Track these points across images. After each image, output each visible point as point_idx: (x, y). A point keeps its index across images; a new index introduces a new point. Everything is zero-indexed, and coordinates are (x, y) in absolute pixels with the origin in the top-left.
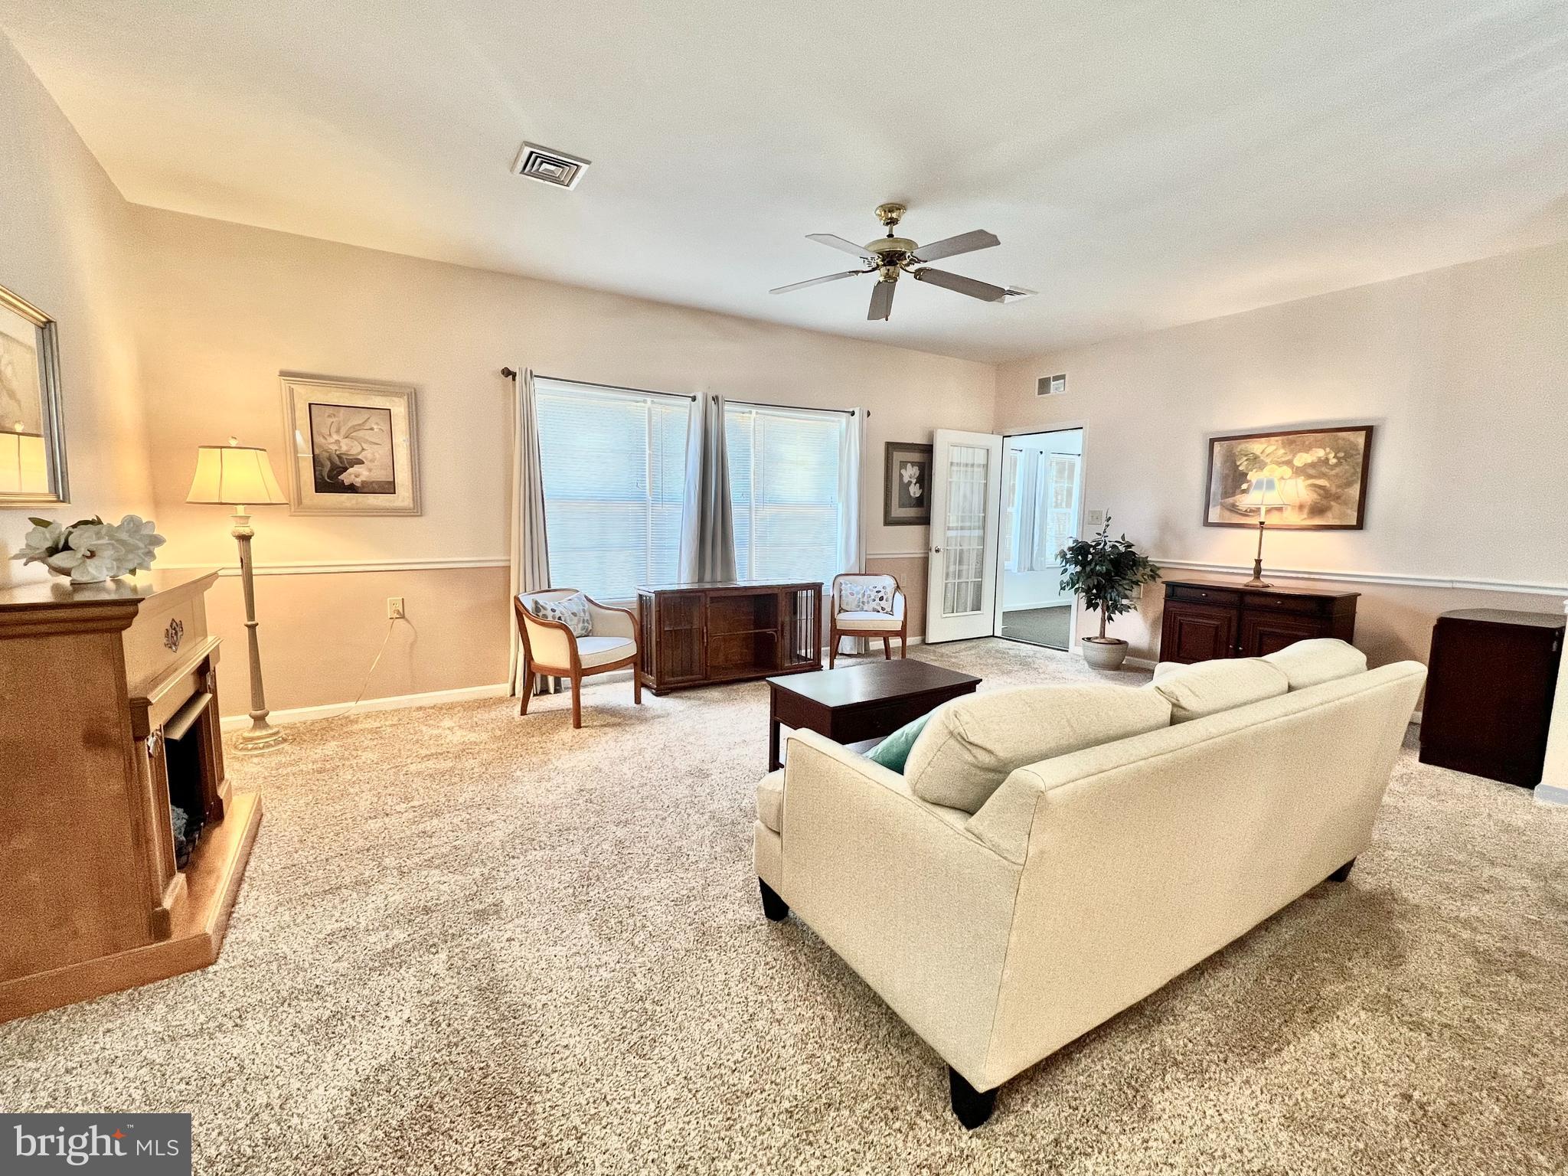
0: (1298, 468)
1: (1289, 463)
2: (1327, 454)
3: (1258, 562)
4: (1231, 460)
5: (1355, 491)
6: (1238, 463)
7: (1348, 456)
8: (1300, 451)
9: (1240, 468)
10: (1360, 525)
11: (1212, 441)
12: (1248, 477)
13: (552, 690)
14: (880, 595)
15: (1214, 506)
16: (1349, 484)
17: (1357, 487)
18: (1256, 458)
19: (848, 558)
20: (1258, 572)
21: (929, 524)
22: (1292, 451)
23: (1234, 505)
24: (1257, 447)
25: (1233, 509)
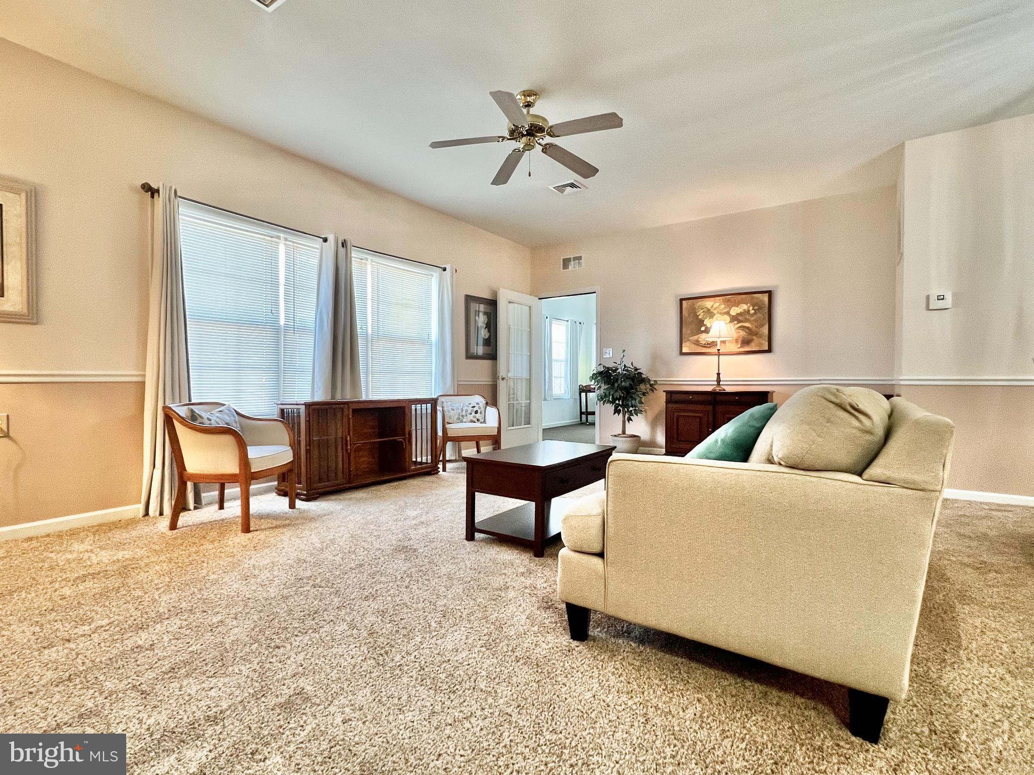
0: (733, 316)
1: (728, 313)
2: (749, 307)
3: (718, 374)
4: (693, 311)
5: (765, 330)
6: (698, 314)
7: (760, 308)
8: (733, 306)
9: (700, 317)
10: (769, 350)
11: (681, 300)
12: (705, 323)
13: (192, 507)
14: (475, 409)
15: (685, 342)
16: (762, 325)
17: (767, 326)
18: (709, 310)
19: (445, 384)
20: (719, 381)
21: (496, 359)
22: (728, 306)
23: (697, 341)
24: (708, 303)
25: (697, 343)
